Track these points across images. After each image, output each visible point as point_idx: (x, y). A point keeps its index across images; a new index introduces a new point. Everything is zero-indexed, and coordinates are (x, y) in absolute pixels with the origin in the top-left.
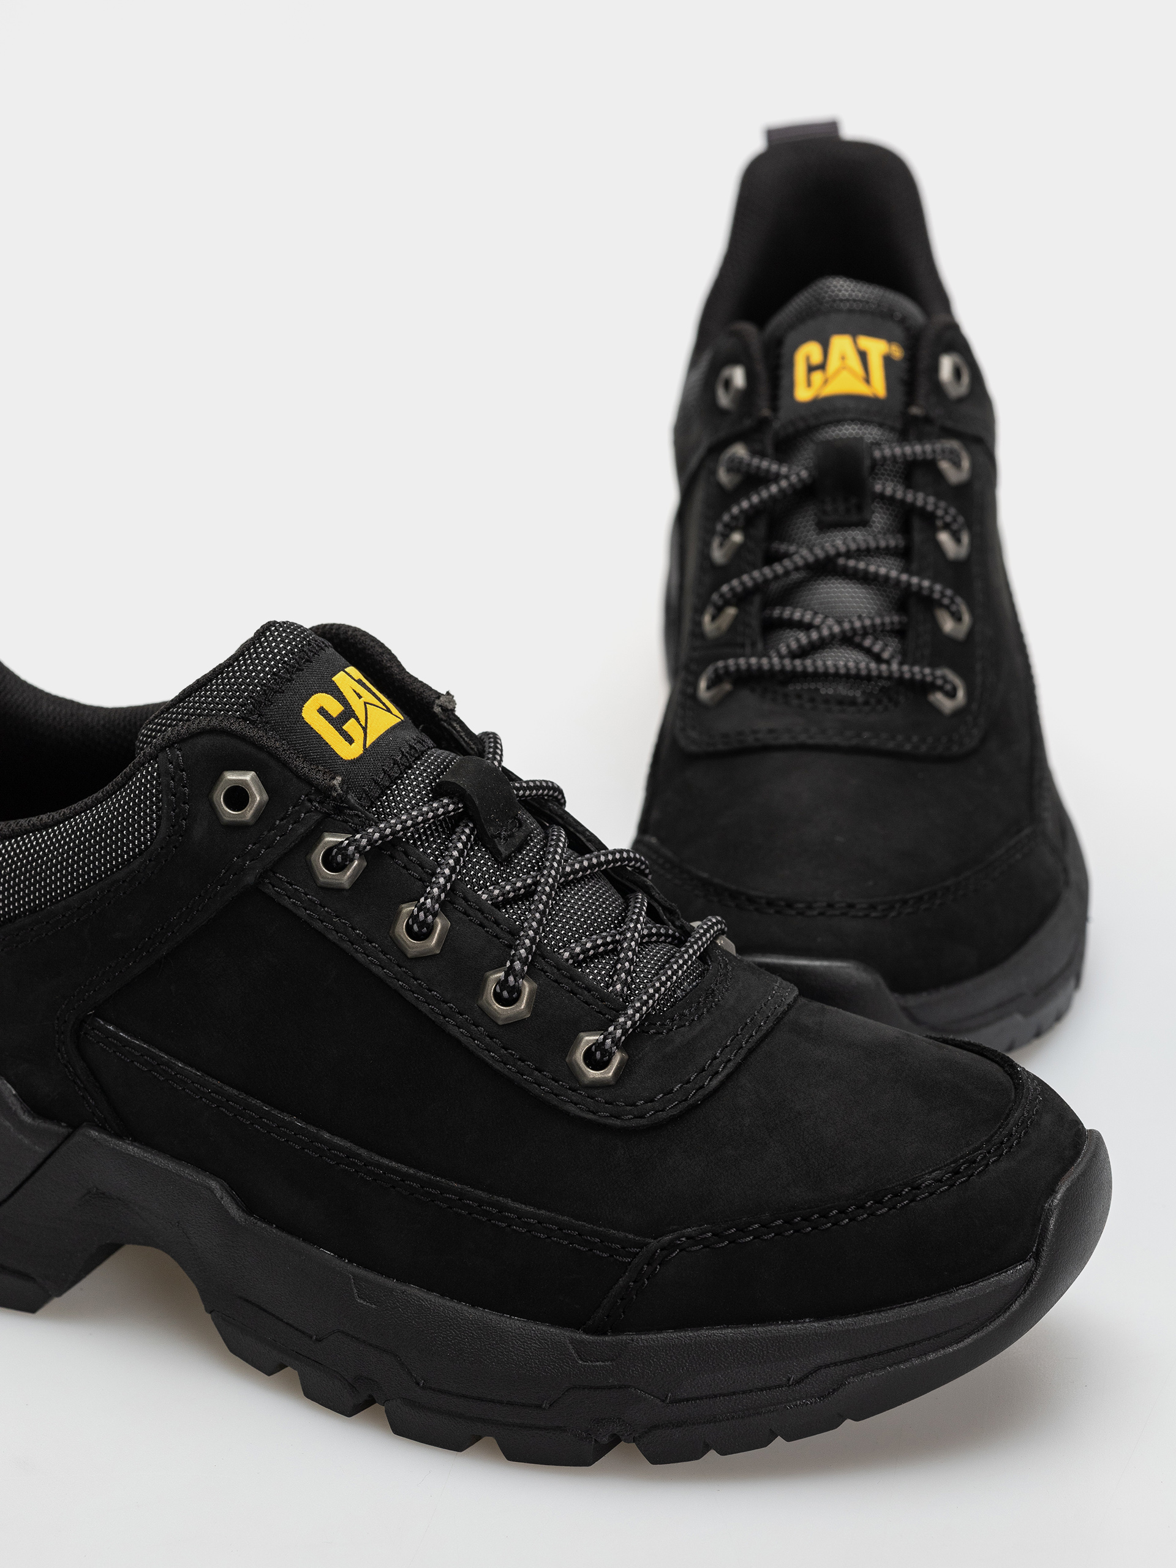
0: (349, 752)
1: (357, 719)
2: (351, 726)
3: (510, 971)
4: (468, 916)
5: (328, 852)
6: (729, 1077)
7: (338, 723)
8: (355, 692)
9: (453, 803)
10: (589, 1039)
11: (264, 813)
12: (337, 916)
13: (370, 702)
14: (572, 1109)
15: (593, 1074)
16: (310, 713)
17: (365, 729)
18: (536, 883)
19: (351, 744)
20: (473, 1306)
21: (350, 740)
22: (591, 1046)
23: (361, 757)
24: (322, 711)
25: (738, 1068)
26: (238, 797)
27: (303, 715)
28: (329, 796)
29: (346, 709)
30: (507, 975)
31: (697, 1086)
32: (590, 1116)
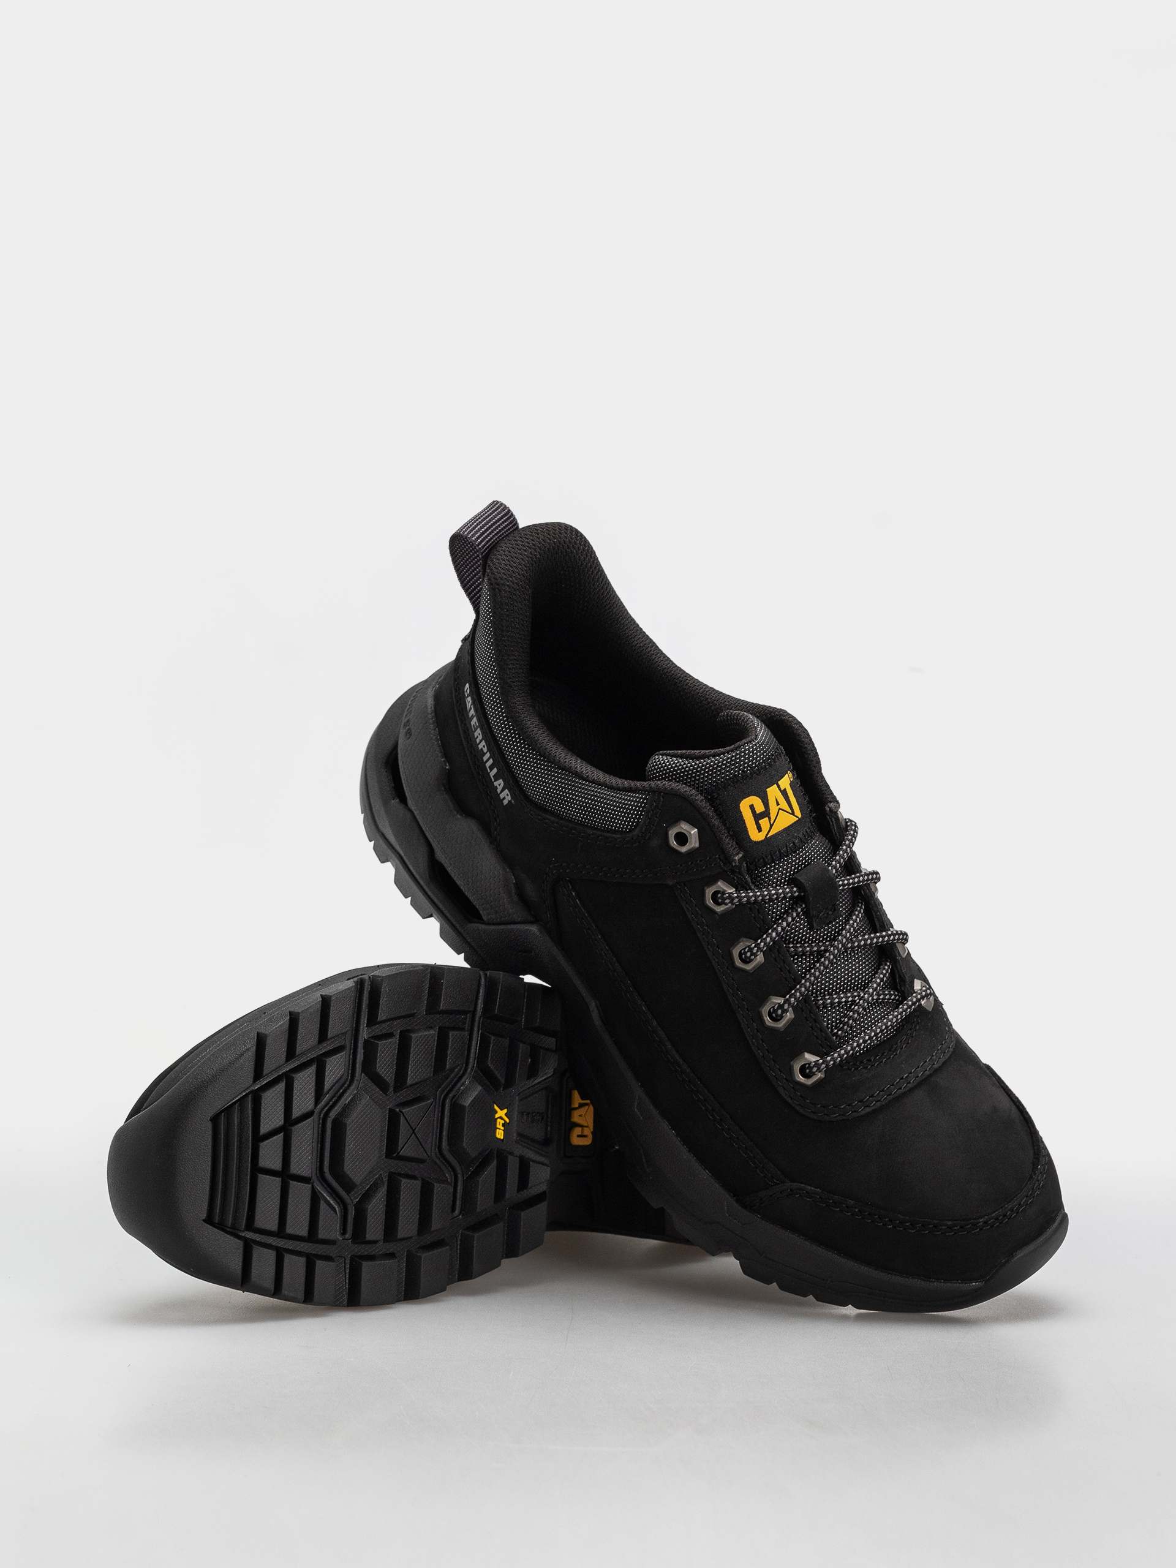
0: (756, 836)
1: (770, 819)
2: (765, 822)
3: (786, 1001)
4: (776, 961)
5: (717, 892)
6: (874, 1111)
7: (757, 817)
8: (777, 800)
9: (798, 892)
10: (810, 1058)
11: (692, 853)
12: (707, 926)
13: (783, 809)
14: (781, 1091)
15: (800, 1078)
16: (744, 806)
17: (771, 826)
18: (826, 951)
19: (759, 832)
20: (689, 1151)
21: (760, 829)
22: (806, 1064)
23: (762, 841)
24: (752, 807)
25: (882, 1108)
26: (682, 838)
27: (740, 805)
28: (731, 863)
29: (766, 810)
30: (784, 1003)
31: (853, 1110)
32: (789, 1100)
